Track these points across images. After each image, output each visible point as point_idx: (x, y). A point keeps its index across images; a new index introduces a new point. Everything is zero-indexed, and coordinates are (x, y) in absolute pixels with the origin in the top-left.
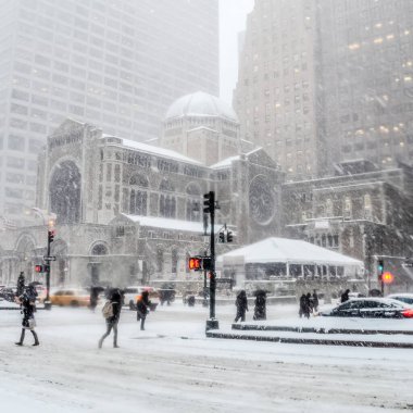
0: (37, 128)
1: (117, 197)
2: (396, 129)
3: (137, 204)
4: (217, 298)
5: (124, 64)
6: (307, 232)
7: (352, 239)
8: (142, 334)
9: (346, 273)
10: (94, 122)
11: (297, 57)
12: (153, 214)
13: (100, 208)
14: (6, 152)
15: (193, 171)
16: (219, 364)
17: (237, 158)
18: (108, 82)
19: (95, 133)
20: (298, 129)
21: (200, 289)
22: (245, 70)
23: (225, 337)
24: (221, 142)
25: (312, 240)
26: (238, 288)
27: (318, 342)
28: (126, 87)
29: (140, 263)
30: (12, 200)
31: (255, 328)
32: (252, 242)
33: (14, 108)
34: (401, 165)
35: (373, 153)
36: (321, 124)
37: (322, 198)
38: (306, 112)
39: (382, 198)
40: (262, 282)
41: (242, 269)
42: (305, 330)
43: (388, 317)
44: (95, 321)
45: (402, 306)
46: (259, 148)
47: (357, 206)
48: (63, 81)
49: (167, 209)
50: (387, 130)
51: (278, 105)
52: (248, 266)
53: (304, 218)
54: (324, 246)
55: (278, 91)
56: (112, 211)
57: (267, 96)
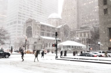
0: (23, 20)
1: (39, 33)
2: (93, 20)
3: (43, 34)
4: (58, 52)
5: (40, 8)
6: (74, 40)
7: (84, 41)
8: (43, 59)
9: (82, 48)
10: (34, 19)
11: (73, 6)
12: (46, 36)
13: (36, 35)
14: (17, 24)
15: (53, 28)
16: (58, 65)
17: (62, 26)
18: (37, 11)
19: (35, 21)
20: (73, 20)
21: (54, 50)
22: (63, 9)
23: (59, 59)
24: (59, 23)
25: (76, 41)
26: (61, 50)
27: (77, 61)
28: (40, 12)
29: (43, 45)
30: (18, 33)
31: (65, 58)
32: (64, 41)
33: (19, 16)
34: (93, 27)
35: (88, 25)
36: (78, 19)
37: (78, 33)
38: (75, 17)
39: (90, 34)
40: (66, 49)
41: (62, 47)
42: (74, 58)
43: (91, 56)
44: (33, 56)
45: (94, 54)
46: (66, 24)
47: (85, 35)
48: (28, 11)
49: (48, 35)
50: (91, 20)
51: (70, 16)
52: (64, 46)
53: (74, 37)
54: (78, 42)
55: (70, 13)
56: (38, 35)
57: (68, 14)
